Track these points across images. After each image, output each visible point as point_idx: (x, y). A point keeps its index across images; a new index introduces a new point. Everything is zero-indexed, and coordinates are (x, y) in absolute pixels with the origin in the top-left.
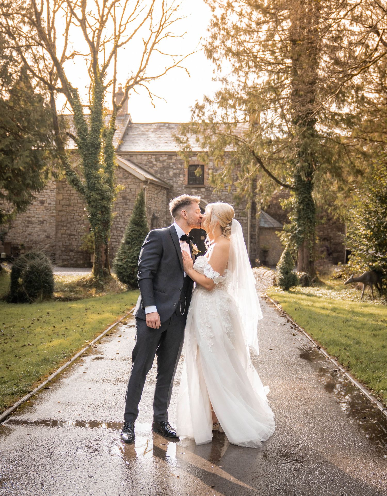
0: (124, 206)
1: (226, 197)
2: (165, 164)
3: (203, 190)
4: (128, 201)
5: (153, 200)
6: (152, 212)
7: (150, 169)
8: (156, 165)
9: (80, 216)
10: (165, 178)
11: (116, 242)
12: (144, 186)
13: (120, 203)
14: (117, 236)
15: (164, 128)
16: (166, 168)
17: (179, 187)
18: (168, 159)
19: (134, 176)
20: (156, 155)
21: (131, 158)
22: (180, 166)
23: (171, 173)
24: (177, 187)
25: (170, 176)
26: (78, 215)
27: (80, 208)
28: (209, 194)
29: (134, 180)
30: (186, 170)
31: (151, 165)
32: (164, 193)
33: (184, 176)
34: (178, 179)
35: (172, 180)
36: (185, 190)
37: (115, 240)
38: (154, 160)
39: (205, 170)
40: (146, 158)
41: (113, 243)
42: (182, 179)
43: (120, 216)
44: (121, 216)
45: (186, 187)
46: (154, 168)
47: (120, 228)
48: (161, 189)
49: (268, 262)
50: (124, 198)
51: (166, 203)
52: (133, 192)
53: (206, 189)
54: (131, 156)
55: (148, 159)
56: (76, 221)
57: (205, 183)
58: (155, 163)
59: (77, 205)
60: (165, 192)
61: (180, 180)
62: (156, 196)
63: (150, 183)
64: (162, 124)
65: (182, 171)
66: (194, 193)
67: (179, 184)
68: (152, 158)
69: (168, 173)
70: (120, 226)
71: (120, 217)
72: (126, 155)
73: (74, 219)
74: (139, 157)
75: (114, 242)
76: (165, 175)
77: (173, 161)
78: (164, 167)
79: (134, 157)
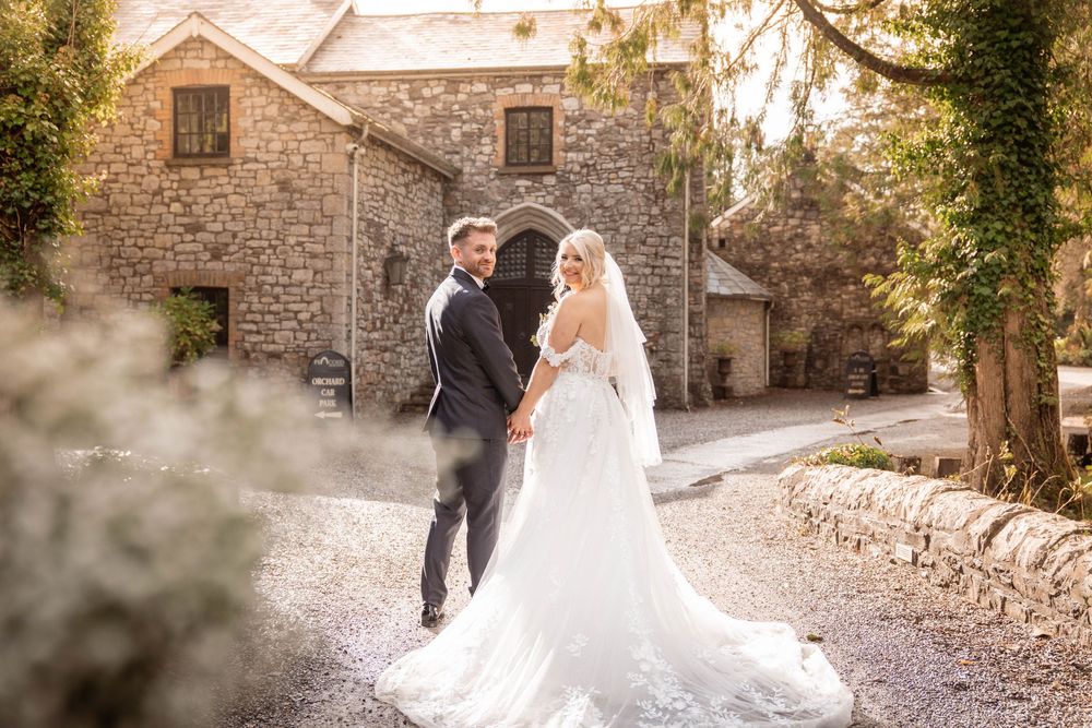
0: (285, 214)
1: (618, 201)
2: (439, 106)
3: (550, 180)
4: (297, 196)
5: (389, 200)
6: (388, 239)
7: (394, 122)
8: (411, 110)
9: (141, 248)
10: (438, 149)
11: (258, 332)
12: (350, 147)
13: (271, 201)
14: (262, 313)
15: (443, 23)
16: (441, 119)
17: (479, 174)
18: (446, 92)
19: (317, 112)
20: (410, 82)
21: (341, 92)
22: (480, 112)
23: (456, 134)
24: (472, 175)
25: (452, 143)
26: (135, 245)
27: (139, 221)
28: (566, 192)
29: (316, 126)
30: (500, 124)
31: (397, 110)
32: (433, 189)
33: (495, 139)
34: (476, 151)
35: (457, 153)
36: (497, 182)
37: (254, 328)
38: (407, 97)
39: (555, 122)
40: (383, 90)
41: (247, 338)
42: (487, 149)
43: (270, 246)
44: (274, 248)
45: (500, 175)
46: (406, 120)
47: (272, 285)
48: (423, 176)
49: (731, 389)
50: (284, 186)
51: (441, 221)
52: (312, 167)
53: (558, 177)
54: (340, 86)
55: (389, 92)
56: (128, 265)
57: (555, 162)
58: (408, 104)
59: (130, 210)
60: (438, 187)
61: (481, 153)
62: (402, 190)
63: (372, 139)
64: (439, 16)
65: (487, 126)
66: (522, 190)
67: (478, 164)
68: (399, 91)
69: (447, 132)
70: (269, 279)
71: (269, 251)
72: (326, 83)
73: (120, 257)
74: (364, 88)
75: (250, 332)
76: (439, 141)
77: (461, 97)
78: (435, 116)
79: (348, 89)
